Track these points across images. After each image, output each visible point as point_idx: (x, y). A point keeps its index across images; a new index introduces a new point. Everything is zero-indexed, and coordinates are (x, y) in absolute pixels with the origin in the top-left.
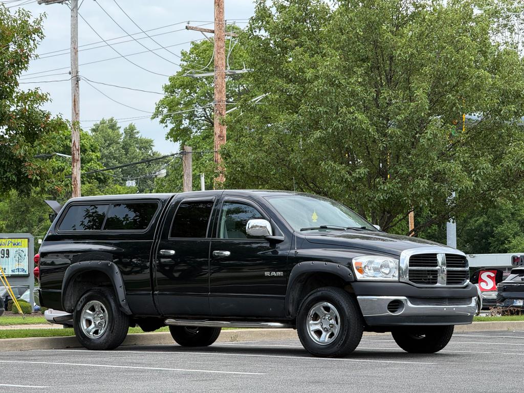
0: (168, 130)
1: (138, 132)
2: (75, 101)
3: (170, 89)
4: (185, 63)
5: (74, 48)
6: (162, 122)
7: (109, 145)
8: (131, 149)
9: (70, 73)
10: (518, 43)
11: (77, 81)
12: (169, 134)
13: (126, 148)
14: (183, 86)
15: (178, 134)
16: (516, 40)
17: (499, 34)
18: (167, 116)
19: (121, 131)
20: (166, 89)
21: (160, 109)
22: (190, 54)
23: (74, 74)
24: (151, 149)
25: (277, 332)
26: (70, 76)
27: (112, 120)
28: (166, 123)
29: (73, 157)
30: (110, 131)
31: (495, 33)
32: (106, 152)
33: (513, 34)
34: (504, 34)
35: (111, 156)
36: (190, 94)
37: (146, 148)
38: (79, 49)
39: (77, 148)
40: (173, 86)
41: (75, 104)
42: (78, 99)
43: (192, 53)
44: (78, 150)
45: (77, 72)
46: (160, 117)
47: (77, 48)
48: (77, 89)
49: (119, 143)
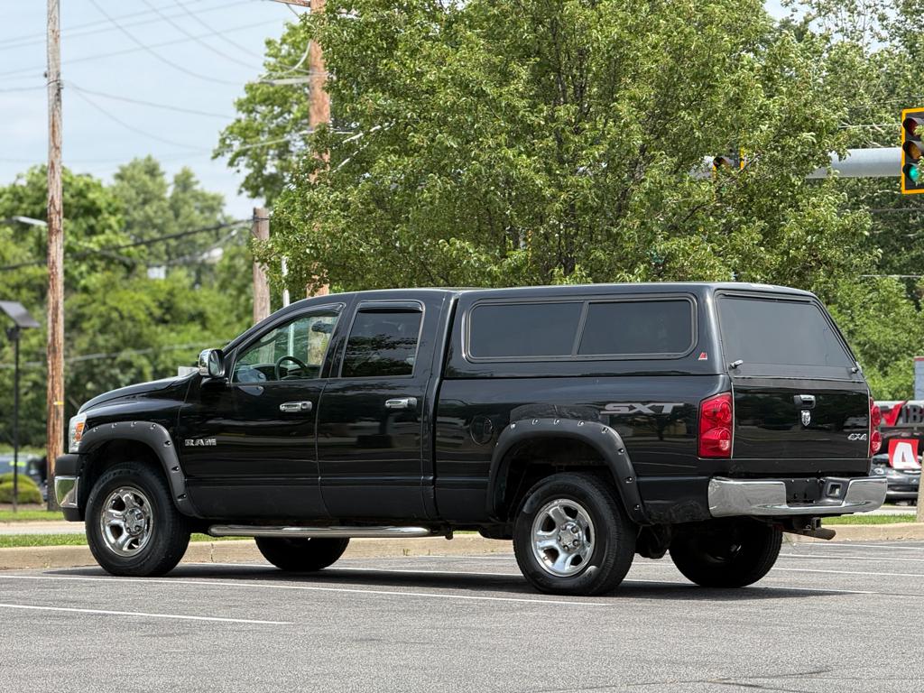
0: (241, 178)
1: (197, 182)
2: (53, 126)
3: (246, 106)
4: (272, 60)
5: (53, 31)
6: (231, 164)
7: (145, 202)
8: (185, 211)
9: (46, 76)
10: (864, 30)
11: (59, 90)
12: (243, 185)
13: (175, 207)
14: (268, 100)
15: (259, 184)
16: (860, 26)
17: (831, 14)
18: (238, 155)
19: (169, 179)
20: (240, 105)
21: (228, 142)
22: (281, 44)
23: (53, 77)
24: (221, 211)
25: (363, 544)
26: (45, 81)
27: (149, 159)
28: (238, 164)
29: (50, 227)
30: (146, 178)
31: (823, 13)
32: (138, 215)
33: (855, 15)
34: (839, 14)
35: (148, 223)
36: (281, 114)
37: (212, 209)
38: (62, 34)
39: (58, 209)
40: (251, 100)
41: (54, 132)
42: (59, 122)
43: (284, 41)
44: (59, 213)
45: (58, 75)
46: (229, 156)
47: (59, 31)
48: (58, 103)
49: (163, 199)
